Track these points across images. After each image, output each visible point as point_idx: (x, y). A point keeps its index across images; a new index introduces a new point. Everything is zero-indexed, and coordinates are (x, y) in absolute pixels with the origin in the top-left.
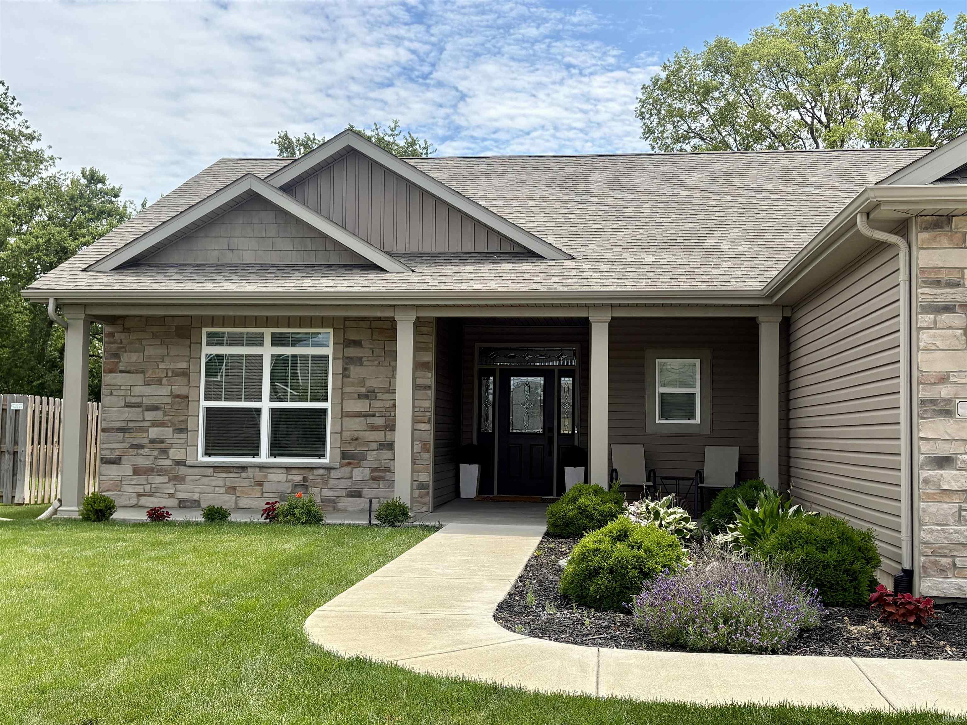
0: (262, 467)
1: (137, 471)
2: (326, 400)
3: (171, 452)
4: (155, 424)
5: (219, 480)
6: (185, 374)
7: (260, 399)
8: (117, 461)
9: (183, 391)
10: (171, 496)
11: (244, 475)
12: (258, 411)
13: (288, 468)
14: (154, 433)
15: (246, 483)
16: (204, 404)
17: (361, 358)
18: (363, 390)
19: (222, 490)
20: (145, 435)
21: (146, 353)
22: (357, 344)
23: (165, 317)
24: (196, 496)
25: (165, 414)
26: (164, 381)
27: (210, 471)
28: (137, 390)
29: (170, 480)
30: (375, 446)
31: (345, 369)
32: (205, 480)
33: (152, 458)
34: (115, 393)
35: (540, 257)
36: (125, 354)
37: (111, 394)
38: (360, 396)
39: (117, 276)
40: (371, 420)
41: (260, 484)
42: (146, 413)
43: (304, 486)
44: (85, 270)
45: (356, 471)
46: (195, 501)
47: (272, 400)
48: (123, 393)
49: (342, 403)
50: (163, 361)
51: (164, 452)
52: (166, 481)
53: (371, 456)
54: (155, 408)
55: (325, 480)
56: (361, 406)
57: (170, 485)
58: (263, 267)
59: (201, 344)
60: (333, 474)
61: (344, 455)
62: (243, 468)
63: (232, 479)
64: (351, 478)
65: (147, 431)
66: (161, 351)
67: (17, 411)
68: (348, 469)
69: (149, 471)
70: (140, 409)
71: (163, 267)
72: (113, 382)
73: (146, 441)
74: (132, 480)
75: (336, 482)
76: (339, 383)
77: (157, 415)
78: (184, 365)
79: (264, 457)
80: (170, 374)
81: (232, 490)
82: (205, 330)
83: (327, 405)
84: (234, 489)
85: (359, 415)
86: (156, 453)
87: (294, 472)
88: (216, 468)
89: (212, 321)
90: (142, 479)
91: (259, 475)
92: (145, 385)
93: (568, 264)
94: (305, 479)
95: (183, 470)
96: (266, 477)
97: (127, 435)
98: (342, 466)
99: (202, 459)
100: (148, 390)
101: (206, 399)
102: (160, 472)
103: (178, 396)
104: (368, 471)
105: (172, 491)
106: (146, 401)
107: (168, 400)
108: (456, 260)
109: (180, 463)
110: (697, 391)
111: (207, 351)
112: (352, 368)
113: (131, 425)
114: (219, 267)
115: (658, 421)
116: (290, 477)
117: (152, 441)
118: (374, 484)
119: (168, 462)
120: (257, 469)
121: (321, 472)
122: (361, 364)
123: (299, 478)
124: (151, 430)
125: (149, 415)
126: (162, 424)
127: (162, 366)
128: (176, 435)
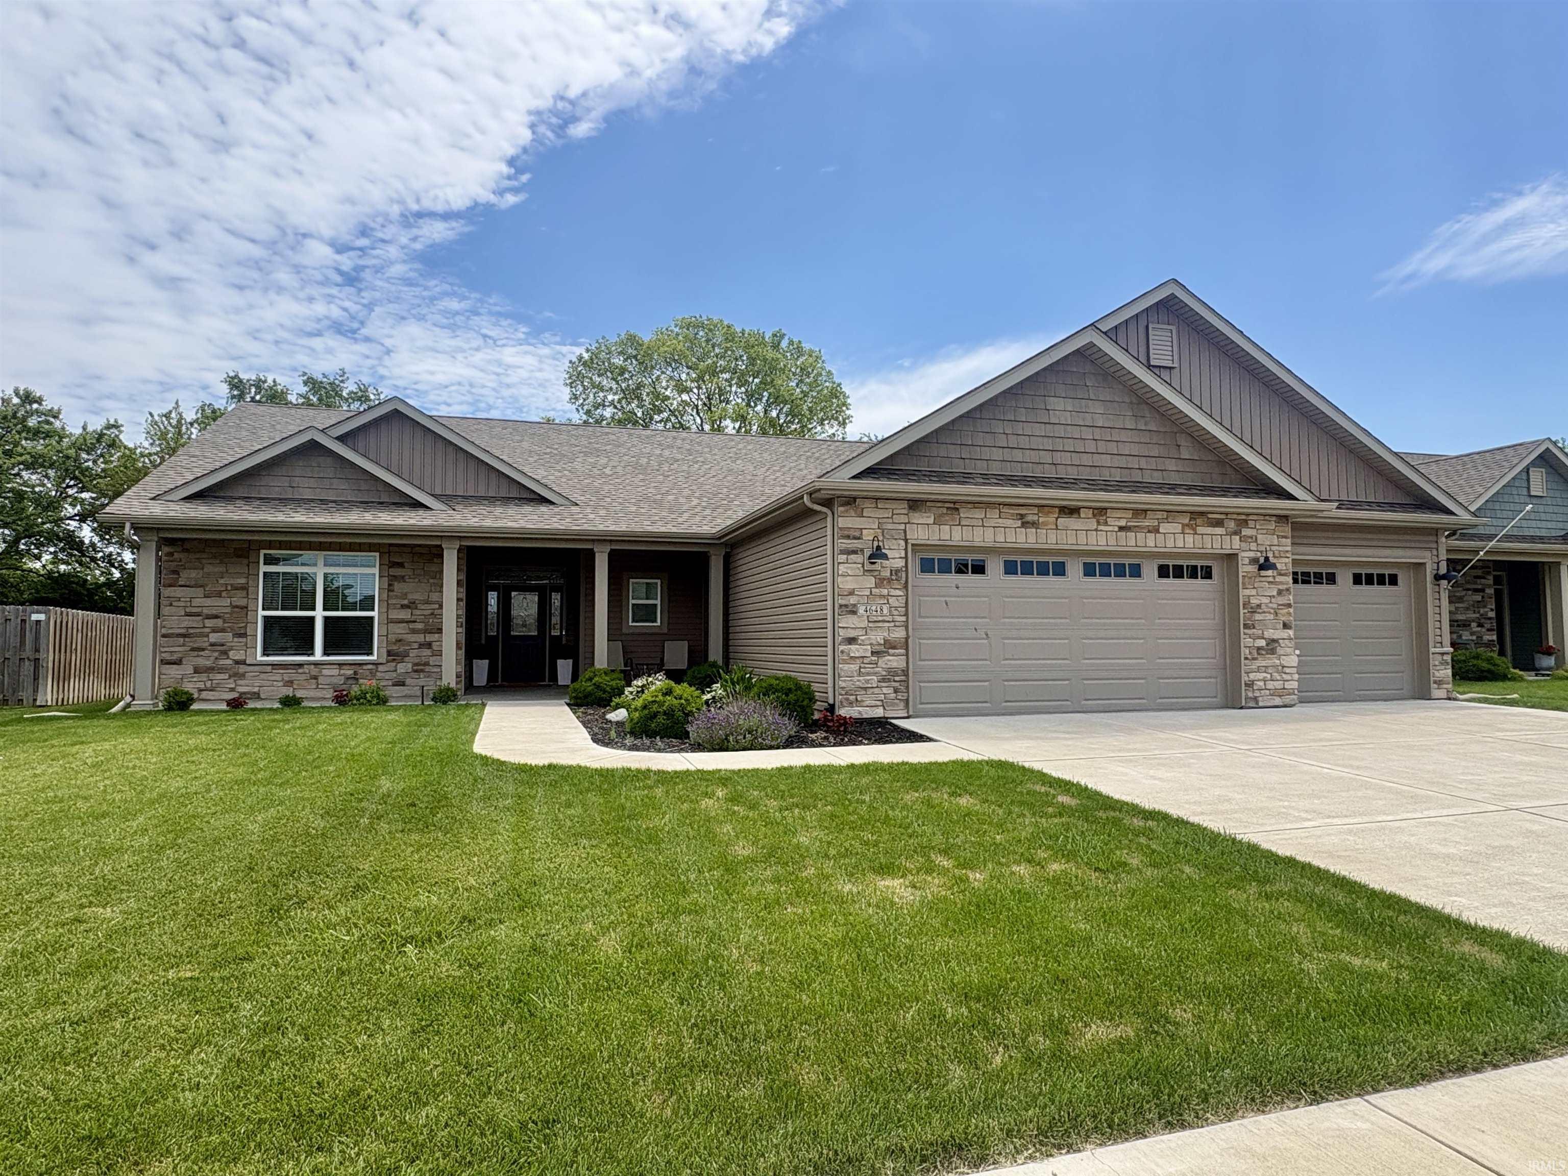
0: (316, 664)
1: (197, 671)
2: (373, 610)
3: (231, 653)
4: (215, 630)
5: (277, 675)
6: (245, 588)
7: (314, 609)
8: (178, 662)
9: (243, 602)
10: (232, 690)
11: (300, 671)
12: (312, 620)
13: (341, 665)
14: (214, 638)
15: (303, 677)
16: (261, 613)
17: (403, 577)
18: (406, 602)
19: (281, 684)
20: (206, 639)
21: (205, 570)
22: (401, 565)
23: (223, 540)
24: (256, 690)
25: (224, 622)
26: (224, 594)
27: (269, 668)
28: (196, 602)
29: (230, 677)
30: (416, 646)
31: (390, 585)
32: (263, 676)
33: (212, 659)
34: (174, 604)
35: (552, 503)
36: (185, 571)
37: (171, 605)
38: (403, 607)
39: (188, 505)
40: (412, 626)
41: (316, 678)
42: (206, 621)
43: (355, 678)
44: (153, 499)
45: (399, 666)
46: (255, 693)
47: (325, 609)
48: (183, 604)
49: (387, 612)
50: (222, 578)
51: (225, 653)
52: (227, 677)
53: (413, 653)
54: (216, 617)
55: (373, 674)
56: (405, 615)
57: (231, 681)
58: (323, 502)
59: (258, 562)
60: (381, 668)
61: (389, 653)
62: (300, 665)
63: (289, 674)
64: (396, 671)
65: (207, 636)
66: (222, 569)
67: (38, 622)
68: (394, 664)
69: (209, 670)
70: (200, 618)
71: (230, 499)
72: (172, 594)
73: (207, 644)
74: (193, 677)
75: (382, 674)
76: (385, 596)
77: (219, 623)
78: (243, 581)
79: (318, 655)
80: (229, 588)
81: (290, 683)
82: (263, 552)
83: (375, 614)
84: (292, 682)
85: (402, 621)
86: (216, 654)
87: (344, 667)
88: (274, 665)
89: (270, 545)
90: (204, 677)
91: (314, 671)
92: (205, 597)
93: (574, 509)
94: (355, 673)
95: (242, 669)
96: (321, 672)
97: (187, 639)
98: (388, 662)
99: (260, 658)
100: (208, 602)
101: (264, 609)
102: (221, 670)
103: (237, 607)
104: (410, 665)
105: (233, 686)
106: (206, 611)
107: (228, 610)
108: (486, 502)
109: (237, 662)
110: (658, 602)
111: (263, 569)
112: (396, 583)
113: (191, 631)
114: (284, 501)
115: (630, 624)
116: (342, 672)
117: (212, 645)
118: (415, 675)
119: (229, 662)
120: (313, 667)
121: (370, 667)
122: (405, 582)
123: (349, 672)
124: (211, 635)
125: (209, 623)
126: (223, 630)
127: (222, 581)
128: (236, 640)
